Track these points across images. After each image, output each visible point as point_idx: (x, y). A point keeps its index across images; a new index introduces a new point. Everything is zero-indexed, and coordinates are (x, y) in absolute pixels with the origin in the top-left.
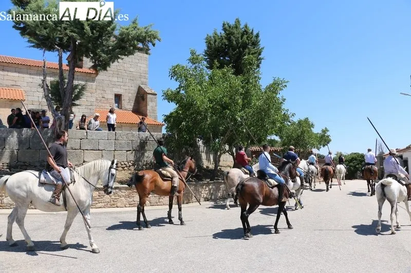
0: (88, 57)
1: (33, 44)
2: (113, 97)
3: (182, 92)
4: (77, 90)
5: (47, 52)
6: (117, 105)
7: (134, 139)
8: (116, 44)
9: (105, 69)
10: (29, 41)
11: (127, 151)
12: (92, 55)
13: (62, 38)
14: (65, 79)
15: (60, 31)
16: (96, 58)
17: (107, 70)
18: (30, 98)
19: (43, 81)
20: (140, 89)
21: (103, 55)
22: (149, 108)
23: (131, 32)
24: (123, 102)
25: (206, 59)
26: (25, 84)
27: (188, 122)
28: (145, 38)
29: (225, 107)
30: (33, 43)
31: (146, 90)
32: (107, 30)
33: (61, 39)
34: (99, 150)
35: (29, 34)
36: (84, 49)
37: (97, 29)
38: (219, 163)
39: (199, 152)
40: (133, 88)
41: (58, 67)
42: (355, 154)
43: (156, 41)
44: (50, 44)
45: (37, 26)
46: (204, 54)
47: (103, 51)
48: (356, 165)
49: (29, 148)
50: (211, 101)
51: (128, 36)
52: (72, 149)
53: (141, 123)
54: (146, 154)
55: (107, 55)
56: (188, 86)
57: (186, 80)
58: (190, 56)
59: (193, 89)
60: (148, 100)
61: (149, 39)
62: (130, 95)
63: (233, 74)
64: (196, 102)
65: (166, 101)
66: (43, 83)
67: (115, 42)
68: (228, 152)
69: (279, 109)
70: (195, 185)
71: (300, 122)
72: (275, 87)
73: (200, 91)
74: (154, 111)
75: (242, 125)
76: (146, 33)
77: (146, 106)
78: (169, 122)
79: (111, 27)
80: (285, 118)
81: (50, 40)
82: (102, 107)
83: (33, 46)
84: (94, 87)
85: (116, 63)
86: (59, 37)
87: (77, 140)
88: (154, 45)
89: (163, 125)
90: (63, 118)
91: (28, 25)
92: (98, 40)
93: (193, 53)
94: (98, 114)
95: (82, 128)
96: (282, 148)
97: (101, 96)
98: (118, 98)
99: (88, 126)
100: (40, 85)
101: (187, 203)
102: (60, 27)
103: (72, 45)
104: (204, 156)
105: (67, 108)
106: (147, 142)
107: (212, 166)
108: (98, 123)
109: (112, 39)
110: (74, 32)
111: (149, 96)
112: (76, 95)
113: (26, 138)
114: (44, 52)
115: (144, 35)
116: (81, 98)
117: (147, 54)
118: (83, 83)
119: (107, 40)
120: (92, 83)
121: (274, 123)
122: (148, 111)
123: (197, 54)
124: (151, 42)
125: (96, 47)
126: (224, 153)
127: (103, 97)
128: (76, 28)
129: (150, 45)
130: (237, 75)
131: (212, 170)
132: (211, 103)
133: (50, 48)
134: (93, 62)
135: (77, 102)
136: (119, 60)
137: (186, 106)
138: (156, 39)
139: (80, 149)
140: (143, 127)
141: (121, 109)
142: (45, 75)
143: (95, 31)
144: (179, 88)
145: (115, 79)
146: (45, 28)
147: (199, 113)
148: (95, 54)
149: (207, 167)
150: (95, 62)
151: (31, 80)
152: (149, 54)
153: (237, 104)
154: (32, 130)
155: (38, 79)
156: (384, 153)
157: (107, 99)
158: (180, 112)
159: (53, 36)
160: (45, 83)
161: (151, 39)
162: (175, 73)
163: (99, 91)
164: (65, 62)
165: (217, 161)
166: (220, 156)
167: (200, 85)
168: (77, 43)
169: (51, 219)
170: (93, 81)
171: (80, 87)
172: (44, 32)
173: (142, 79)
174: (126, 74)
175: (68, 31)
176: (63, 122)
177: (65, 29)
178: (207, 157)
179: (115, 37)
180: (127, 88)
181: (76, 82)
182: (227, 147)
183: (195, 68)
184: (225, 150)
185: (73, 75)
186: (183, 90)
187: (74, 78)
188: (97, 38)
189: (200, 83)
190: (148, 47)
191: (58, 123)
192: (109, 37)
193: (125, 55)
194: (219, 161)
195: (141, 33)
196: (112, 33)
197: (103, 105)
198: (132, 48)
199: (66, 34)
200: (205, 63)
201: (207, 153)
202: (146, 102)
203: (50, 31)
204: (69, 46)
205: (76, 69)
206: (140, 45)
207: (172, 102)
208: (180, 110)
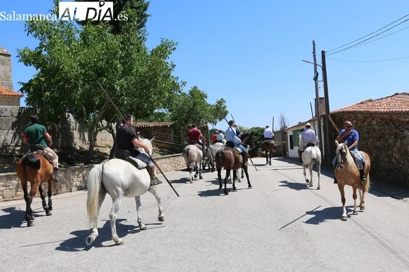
3: (44, 53)
22: (2, 73)
27: (53, 92)
29: (100, 73)
38: (95, 142)
39: (70, 129)
42: (256, 128)
48: (257, 141)
50: (82, 66)
56: (52, 45)
57: (50, 37)
59: (59, 50)
63: (111, 32)
64: (63, 67)
65: (23, 63)
68: (105, 128)
69: (167, 77)
70: (65, 172)
71: (191, 92)
72: (163, 50)
73: (68, 52)
75: (122, 95)
78: (28, 91)
80: (175, 86)
89: (22, 96)
93: (57, 2)
96: (172, 123)
101: (55, 195)
104: (76, 134)
107: (86, 147)
111: (1, 58)
121: (161, 93)
122: (1, 78)
126: (101, 130)
130: (115, 35)
131: (86, 152)
132: (83, 69)
137: (50, 71)
144: (40, 48)
147: (67, 80)
149: (81, 148)
153: (116, 69)
156: (286, 127)
158: (43, 80)
162: (34, 27)
165: (93, 140)
166: (96, 134)
167: (69, 45)
178: (80, 136)
182: (105, 123)
183: (61, 22)
184: (103, 126)
186: (45, 50)
189: (69, 43)
194: (95, 140)
201: (81, 131)
207: (30, 65)
208: (42, 77)
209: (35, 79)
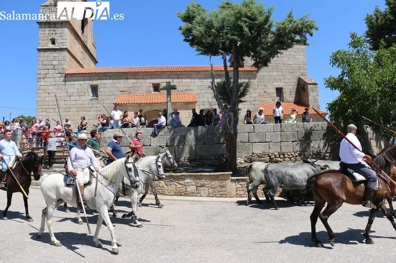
0: (249, 56)
1: (200, 52)
2: (274, 91)
3: (345, 78)
4: (242, 88)
5: (213, 57)
6: (278, 98)
7: (299, 130)
8: (274, 40)
9: (266, 65)
10: (197, 50)
11: (293, 142)
12: (252, 54)
13: (225, 42)
14: (231, 79)
15: (222, 36)
16: (256, 56)
17: (268, 66)
18: (201, 100)
19: (212, 83)
20: (300, 80)
21: (263, 52)
22: (310, 98)
23: (287, 26)
24: (284, 95)
25: (369, 40)
26: (196, 88)
27: (354, 108)
28: (301, 30)
30: (201, 50)
31: (306, 81)
32: (264, 28)
33: (224, 44)
34: (266, 142)
35: (197, 44)
36: (245, 49)
37: (255, 29)
39: (368, 139)
40: (293, 80)
41: (223, 69)
43: (313, 31)
44: (214, 50)
45: (203, 35)
46: (365, 35)
47: (263, 49)
49: (204, 143)
50: (379, 84)
51: (285, 30)
52: (241, 142)
53: (305, 113)
54: (312, 145)
55: (267, 51)
56: (351, 71)
57: (349, 65)
58: (350, 40)
59: (358, 74)
60: (309, 90)
61: (306, 30)
62: (291, 87)
64: (363, 87)
65: (329, 89)
66: (212, 85)
67: (273, 38)
73: (365, 75)
74: (316, 101)
76: (302, 24)
77: (308, 96)
78: (334, 110)
79: (268, 25)
81: (214, 46)
82: (264, 102)
83: (201, 54)
84: (256, 83)
85: (275, 58)
86: (222, 42)
87: (245, 134)
88: (311, 35)
89: (327, 114)
90: (232, 114)
91: (196, 37)
92: (257, 39)
93: (353, 36)
94: (262, 109)
95: (249, 123)
97: (263, 91)
98: (279, 91)
99: (254, 120)
100: (209, 87)
102: (222, 33)
103: (233, 47)
104: (373, 143)
105: (235, 105)
106: (312, 132)
108: (263, 116)
109: (270, 35)
110: (235, 35)
111: (309, 86)
112: (241, 93)
113: (201, 135)
114: (211, 57)
115: (300, 26)
116: (246, 95)
117: (305, 44)
118: (247, 81)
119: (265, 38)
120: (254, 80)
122: (310, 102)
123: (358, 36)
124: (308, 32)
125: (255, 45)
127: (265, 92)
128: (236, 31)
129: (308, 35)
132: (380, 87)
133: (215, 53)
134: (254, 60)
135: (242, 99)
136: (279, 55)
137: (350, 92)
138: (313, 29)
139: (249, 142)
140: (307, 118)
141: (283, 101)
142: (213, 78)
143: (253, 31)
144: (342, 75)
145: (275, 74)
146: (210, 37)
147: (366, 98)
148: (256, 52)
150: (256, 60)
151: (200, 84)
152: (308, 45)
154: (206, 127)
155: (208, 82)
157: (269, 94)
158: (345, 99)
159: (217, 42)
160: (214, 85)
161: (308, 30)
162: (337, 59)
163: (261, 87)
164: (228, 64)
167: (365, 69)
168: (238, 45)
169: (228, 207)
170: (255, 78)
171: (244, 85)
172: (209, 40)
173: (302, 71)
174: (284, 68)
175: (229, 35)
176: (232, 118)
177: (227, 34)
178: (377, 144)
179: (273, 33)
180: (287, 81)
181: (240, 81)
183: (358, 52)
185: (238, 74)
186: (346, 76)
187: (238, 77)
188: (256, 38)
189: (365, 67)
190: (306, 38)
191: (228, 119)
192: (267, 34)
193: (284, 49)
195: (297, 25)
196: (269, 30)
197: (266, 99)
198: (290, 41)
199: (228, 39)
200: (368, 44)
201: (377, 140)
202: (308, 92)
203: (214, 38)
204: (231, 49)
205: (240, 69)
206: (298, 37)
207: (335, 90)
208: (344, 97)
209: (339, 99)
